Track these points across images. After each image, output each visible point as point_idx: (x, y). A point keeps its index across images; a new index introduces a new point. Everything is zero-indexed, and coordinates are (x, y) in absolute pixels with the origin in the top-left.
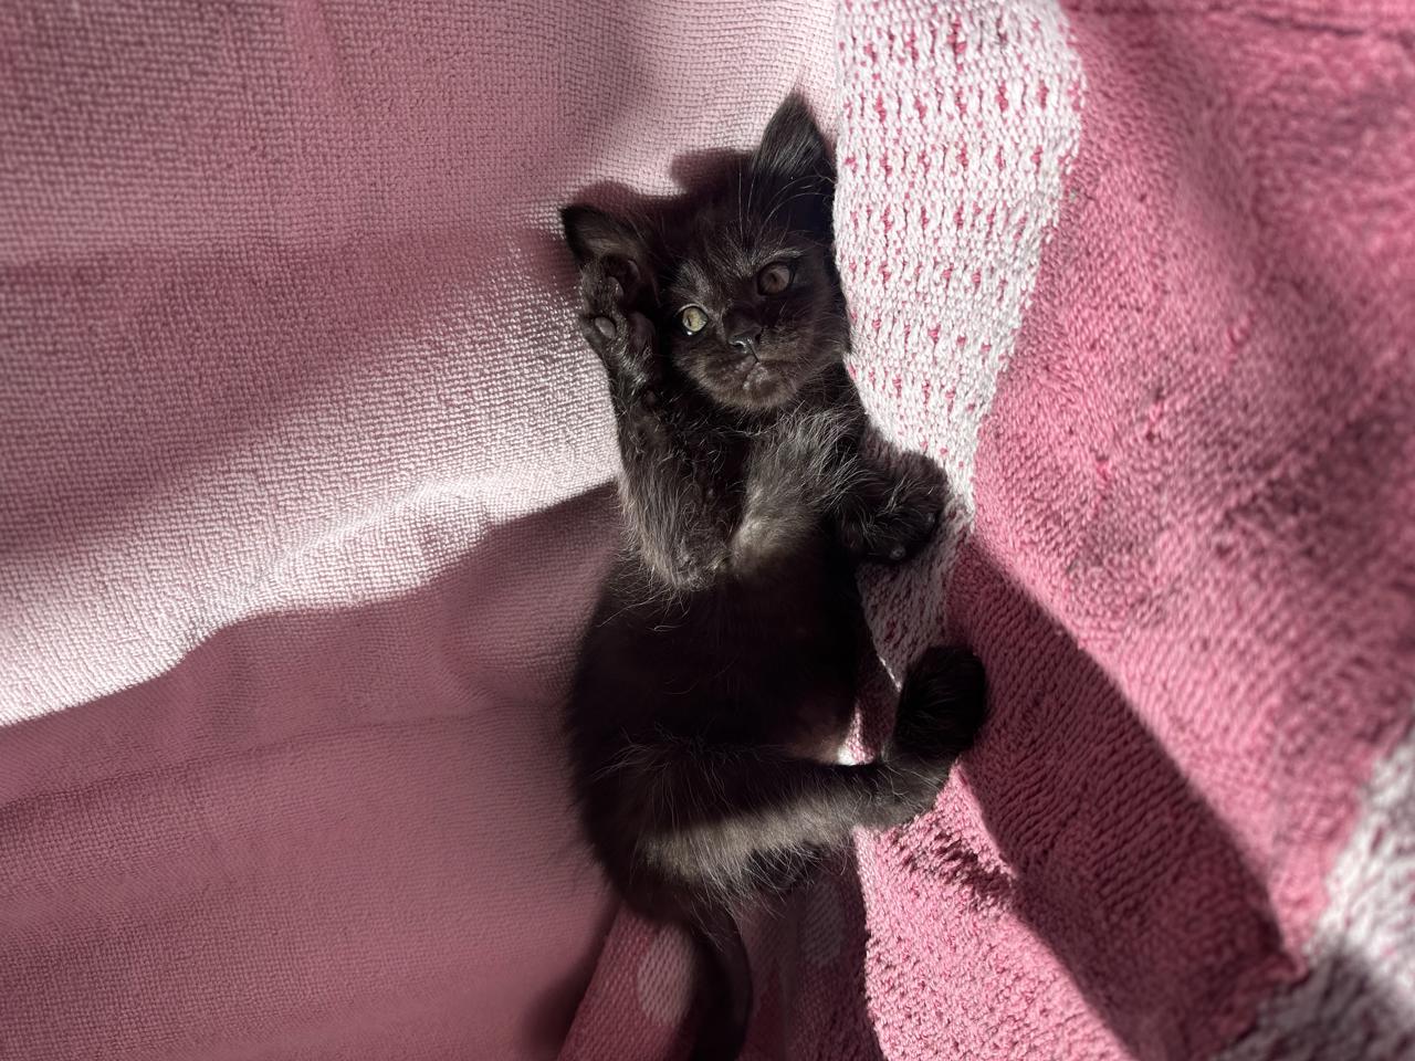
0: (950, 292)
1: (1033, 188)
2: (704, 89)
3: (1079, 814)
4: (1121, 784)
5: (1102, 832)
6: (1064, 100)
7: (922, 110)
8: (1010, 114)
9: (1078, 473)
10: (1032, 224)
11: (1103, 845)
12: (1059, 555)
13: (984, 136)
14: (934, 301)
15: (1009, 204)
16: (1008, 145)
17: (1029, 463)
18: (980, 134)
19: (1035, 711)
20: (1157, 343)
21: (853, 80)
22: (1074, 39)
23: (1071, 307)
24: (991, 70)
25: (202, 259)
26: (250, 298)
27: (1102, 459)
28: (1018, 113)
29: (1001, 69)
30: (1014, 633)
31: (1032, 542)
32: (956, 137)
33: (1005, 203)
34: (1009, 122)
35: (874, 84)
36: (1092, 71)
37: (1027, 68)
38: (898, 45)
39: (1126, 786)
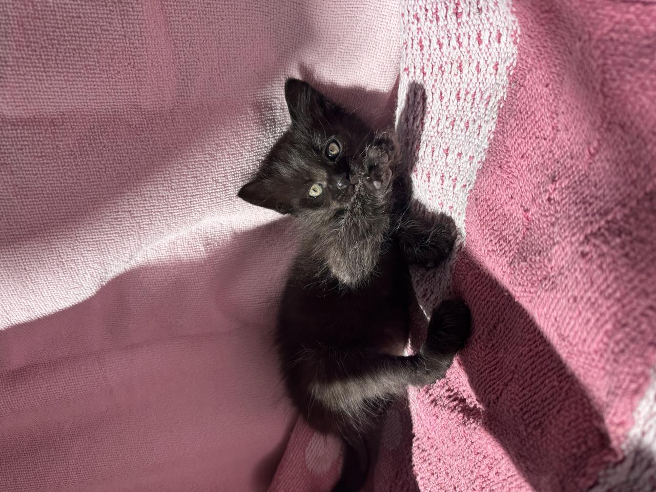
0: (454, 132)
1: (494, 82)
2: (338, 35)
3: (513, 380)
4: (533, 366)
5: (524, 389)
6: (509, 39)
7: (441, 45)
8: (483, 46)
9: (515, 217)
10: (494, 99)
11: (524, 395)
12: (506, 257)
13: (470, 57)
14: (446, 136)
15: (482, 90)
16: (482, 62)
17: (491, 213)
18: (469, 56)
19: (494, 331)
20: (553, 154)
21: (408, 31)
22: (514, 10)
23: (512, 138)
24: (474, 25)
25: (107, 115)
26: (128, 133)
27: (527, 211)
28: (487, 46)
29: (479, 25)
30: (485, 294)
31: (493, 250)
32: (457, 58)
33: (480, 89)
34: (483, 51)
35: (418, 33)
36: (523, 25)
37: (491, 24)
38: (430, 14)
39: (536, 367)
